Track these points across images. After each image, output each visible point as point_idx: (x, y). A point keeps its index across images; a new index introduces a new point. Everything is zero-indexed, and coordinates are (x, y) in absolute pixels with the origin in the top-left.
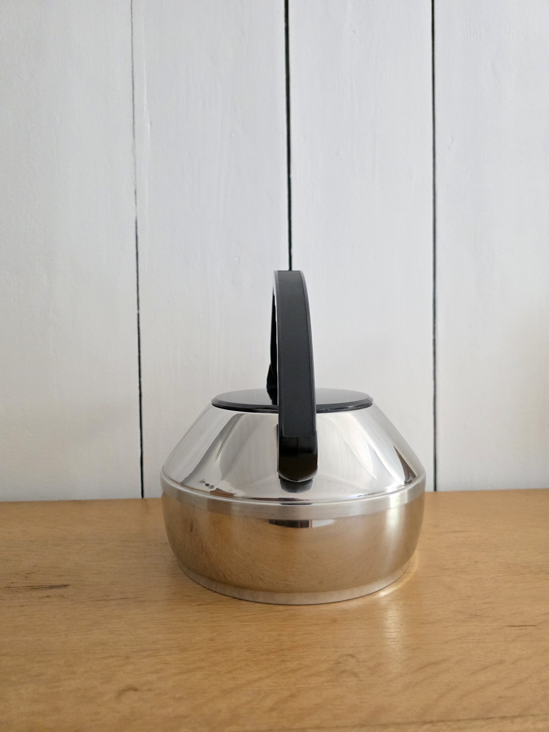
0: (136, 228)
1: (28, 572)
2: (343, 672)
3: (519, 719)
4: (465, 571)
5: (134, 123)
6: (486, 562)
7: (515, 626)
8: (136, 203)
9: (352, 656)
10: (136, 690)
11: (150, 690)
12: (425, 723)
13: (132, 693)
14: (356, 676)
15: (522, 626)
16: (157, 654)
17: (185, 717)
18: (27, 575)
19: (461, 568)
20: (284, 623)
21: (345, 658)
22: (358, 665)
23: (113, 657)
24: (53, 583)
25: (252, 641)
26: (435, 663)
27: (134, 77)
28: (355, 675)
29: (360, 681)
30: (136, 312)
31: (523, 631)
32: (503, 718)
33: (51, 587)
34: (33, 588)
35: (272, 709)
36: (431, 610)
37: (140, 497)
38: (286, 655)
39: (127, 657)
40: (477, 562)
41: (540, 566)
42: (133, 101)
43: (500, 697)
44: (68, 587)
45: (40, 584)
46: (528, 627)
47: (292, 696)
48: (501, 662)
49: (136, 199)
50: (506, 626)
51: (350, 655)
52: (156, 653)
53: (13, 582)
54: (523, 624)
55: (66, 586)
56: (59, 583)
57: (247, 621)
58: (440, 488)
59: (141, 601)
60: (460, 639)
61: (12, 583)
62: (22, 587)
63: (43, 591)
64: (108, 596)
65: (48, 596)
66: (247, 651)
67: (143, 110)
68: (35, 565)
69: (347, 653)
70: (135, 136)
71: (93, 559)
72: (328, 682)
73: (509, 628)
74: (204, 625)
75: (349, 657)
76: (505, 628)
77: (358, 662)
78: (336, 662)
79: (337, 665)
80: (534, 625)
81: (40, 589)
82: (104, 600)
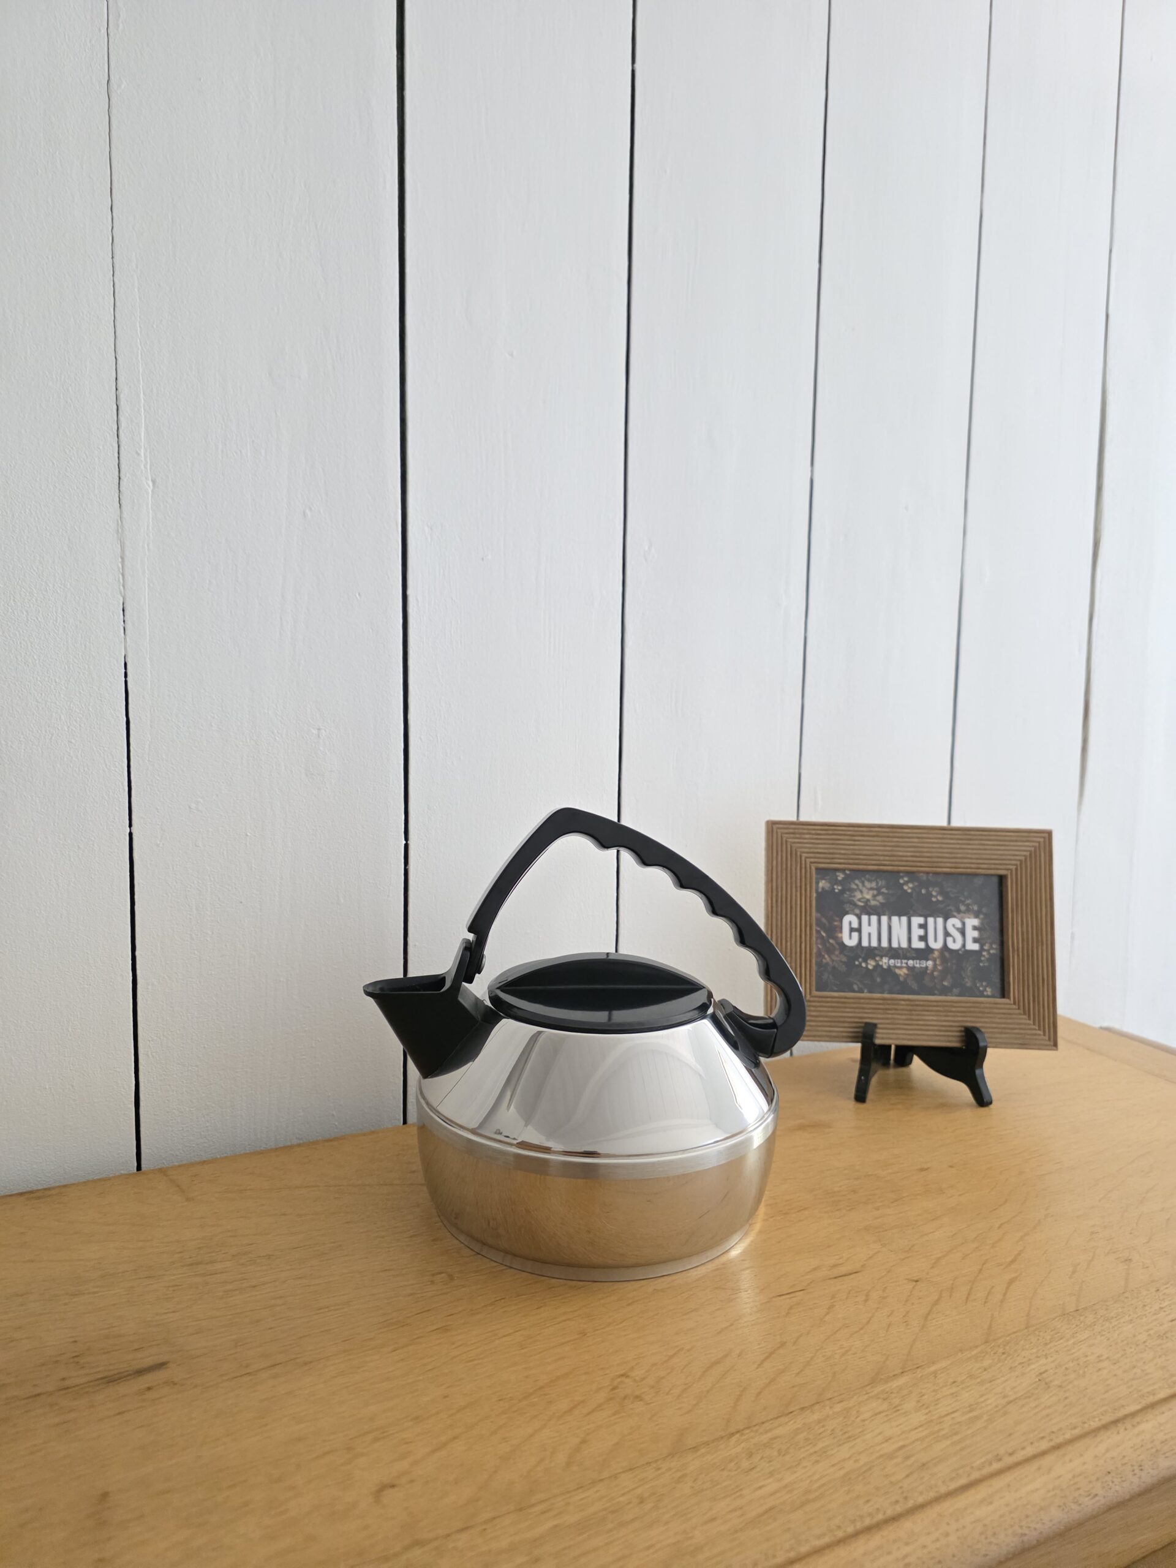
0: (126, 675)
1: (74, 1355)
2: (625, 1398)
3: (817, 1407)
7: (783, 1295)
9: (626, 1376)
10: (393, 1486)
11: (412, 1481)
12: (733, 1434)
13: (390, 1491)
14: (641, 1400)
16: (385, 1434)
18: (77, 1360)
20: (523, 1351)
21: (619, 1380)
22: (637, 1386)
24: (140, 1366)
26: (717, 1362)
27: (119, 390)
28: (638, 1398)
29: (648, 1404)
30: (127, 830)
31: (793, 1299)
32: (802, 1409)
33: (141, 1373)
34: (110, 1380)
35: (569, 1464)
38: (550, 1394)
43: (793, 1387)
44: (168, 1365)
45: (120, 1373)
46: (797, 1294)
47: (583, 1442)
48: (783, 1344)
49: (124, 622)
51: (622, 1375)
53: (64, 1378)
55: (163, 1364)
56: (149, 1362)
59: (306, 1364)
63: (132, 1381)
64: (247, 1367)
65: (149, 1389)
67: (138, 454)
68: (73, 1339)
69: (618, 1373)
70: (122, 501)
71: (168, 1309)
72: (614, 1414)
73: (779, 1298)
74: (421, 1378)
75: (623, 1379)
76: (775, 1299)
77: (635, 1380)
78: (611, 1387)
79: (614, 1392)
80: (803, 1289)
81: (122, 1380)
82: (245, 1374)
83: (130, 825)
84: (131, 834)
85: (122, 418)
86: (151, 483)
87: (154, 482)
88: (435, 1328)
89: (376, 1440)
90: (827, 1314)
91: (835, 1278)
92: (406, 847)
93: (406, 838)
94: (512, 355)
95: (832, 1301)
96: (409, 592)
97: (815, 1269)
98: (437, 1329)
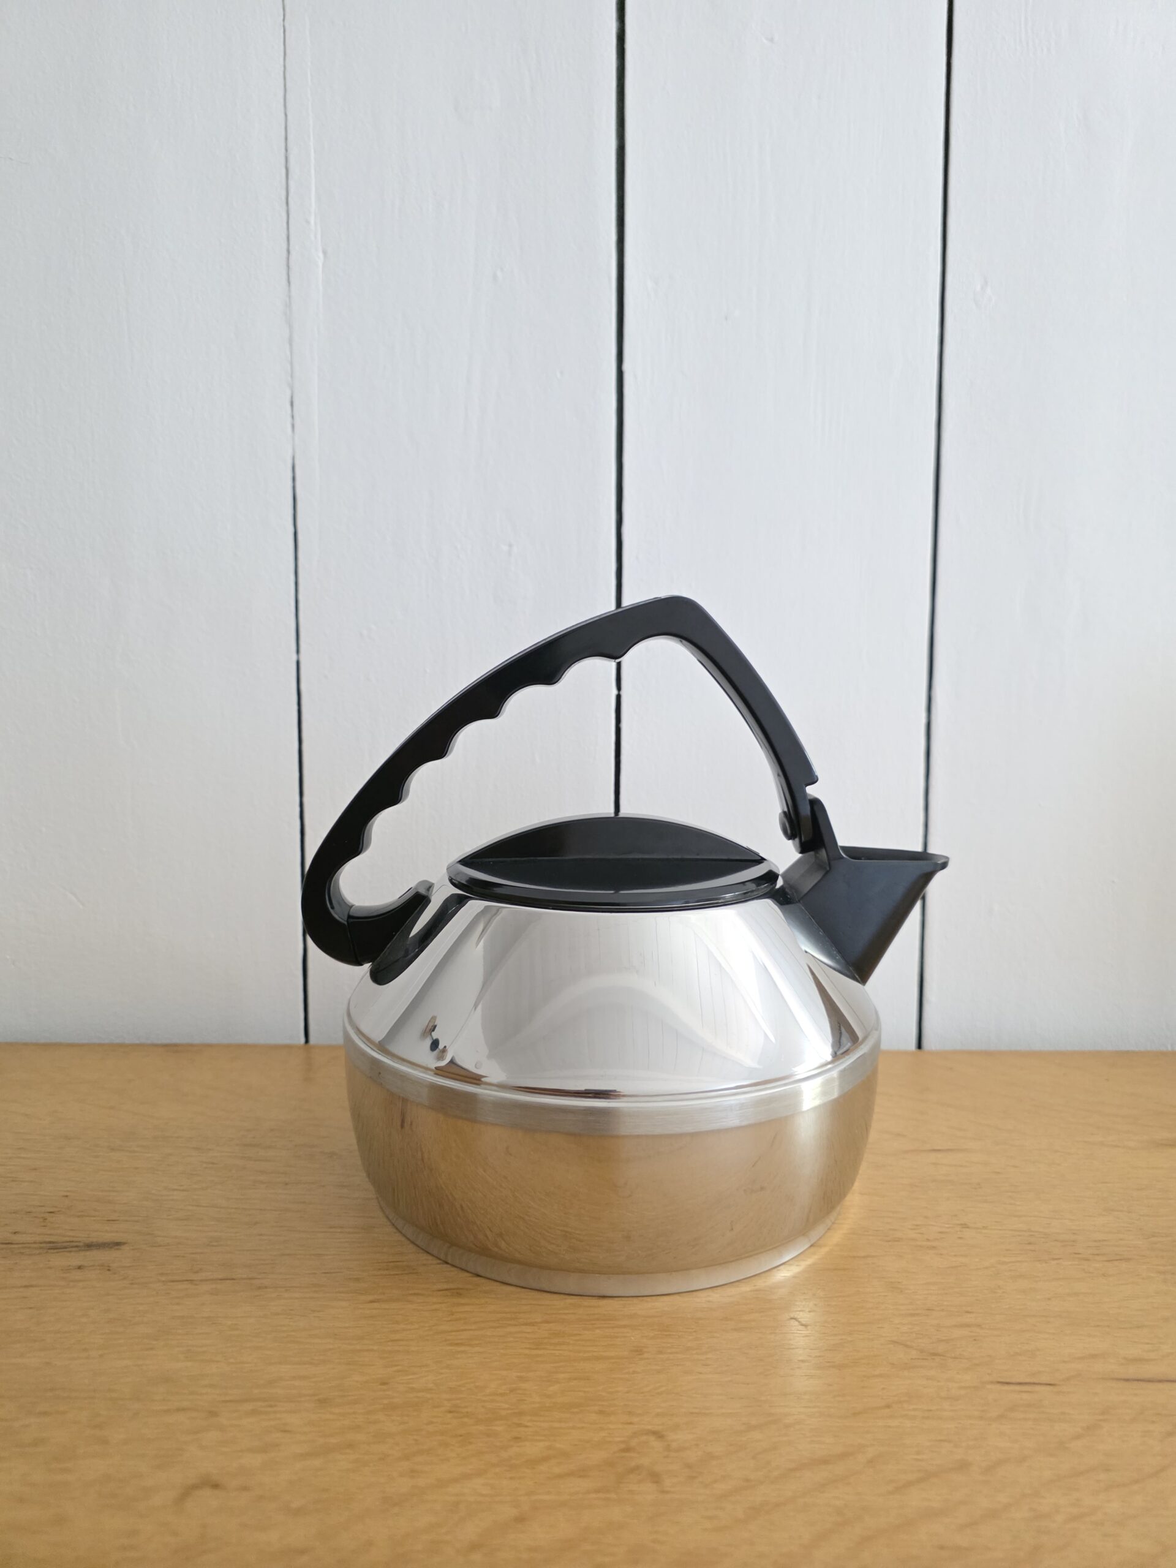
0: (294, 479)
1: (52, 1210)
2: (636, 1469)
4: (934, 1248)
5: (288, 251)
6: (985, 1228)
7: (1011, 1383)
8: (293, 426)
9: (658, 1435)
10: (216, 1486)
11: (245, 1489)
13: (207, 1492)
14: (656, 1482)
15: (1026, 1384)
16: (271, 1409)
17: (302, 1552)
18: (47, 1215)
19: (928, 1240)
20: (535, 1352)
21: (644, 1438)
22: (665, 1457)
23: (184, 1409)
24: (95, 1238)
25: (463, 1389)
26: (825, 1461)
27: (289, 150)
28: (655, 1477)
29: (663, 1492)
30: (294, 657)
31: (1025, 1396)
33: (89, 1246)
34: (54, 1247)
35: (474, 1547)
36: (843, 1337)
37: (303, 1040)
38: (526, 1426)
39: (213, 1414)
40: (965, 1226)
41: (1100, 1241)
42: (287, 203)
43: (942, 1548)
44: (123, 1247)
45: (67, 1239)
46: (1037, 1388)
47: (521, 1519)
48: (963, 1466)
49: (293, 417)
50: (992, 1383)
51: (654, 1433)
52: (271, 1406)
53: (16, 1231)
54: (1028, 1380)
55: (117, 1244)
56: (108, 1237)
57: (462, 1344)
58: (928, 1042)
59: (260, 1288)
60: (888, 1406)
61: (15, 1233)
62: (35, 1243)
63: (72, 1254)
64: (197, 1272)
65: (80, 1268)
66: (450, 1412)
67: (308, 222)
68: (65, 1194)
69: (650, 1427)
70: (292, 279)
71: (182, 1186)
72: (597, 1491)
73: (998, 1387)
74: (375, 1348)
75: (652, 1438)
76: (989, 1386)
77: (668, 1448)
78: (623, 1446)
79: (624, 1454)
80: (1052, 1382)
81: (67, 1250)
82: (187, 1280)
83: (298, 651)
84: (298, 663)
85: (292, 183)
86: (321, 255)
87: (325, 253)
88: (446, 1286)
89: (254, 1412)
90: (1078, 1437)
91: (1127, 1380)
92: (618, 698)
93: (619, 687)
94: (771, 40)
95: (1101, 1417)
96: (626, 367)
97: (1094, 1356)
98: (446, 1290)
